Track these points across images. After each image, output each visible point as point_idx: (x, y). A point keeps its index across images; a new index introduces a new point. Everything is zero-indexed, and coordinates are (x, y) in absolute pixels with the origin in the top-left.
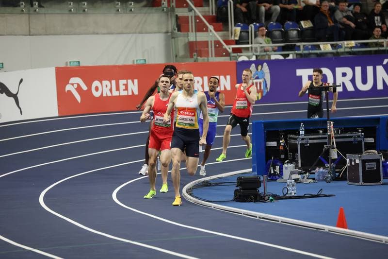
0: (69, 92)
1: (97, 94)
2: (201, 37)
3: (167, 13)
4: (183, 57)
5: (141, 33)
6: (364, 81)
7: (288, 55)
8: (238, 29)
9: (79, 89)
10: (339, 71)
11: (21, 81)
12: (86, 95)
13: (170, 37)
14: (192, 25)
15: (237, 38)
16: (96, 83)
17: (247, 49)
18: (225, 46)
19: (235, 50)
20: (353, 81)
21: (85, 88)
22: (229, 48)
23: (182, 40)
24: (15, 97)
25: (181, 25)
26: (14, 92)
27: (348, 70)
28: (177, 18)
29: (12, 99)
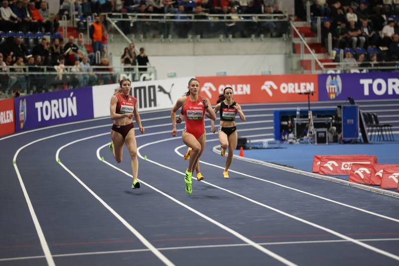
2: (306, 57)
3: (286, 41)
4: (297, 70)
5: (268, 54)
7: (362, 70)
8: (335, 52)
9: (210, 90)
10: (390, 81)
11: (173, 85)
13: (288, 56)
14: (302, 49)
15: (334, 58)
16: (222, 87)
17: (339, 65)
18: (319, 63)
19: (326, 66)
21: (214, 89)
22: (321, 65)
23: (295, 59)
24: (169, 94)
25: (296, 49)
26: (167, 90)
28: (294, 44)
29: (167, 96)
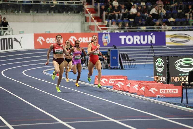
0: (38, 42)
1: (48, 42)
2: (92, 24)
3: (82, 15)
5: (72, 22)
6: (144, 40)
7: (121, 31)
8: (107, 22)
9: (42, 40)
10: (135, 37)
11: (22, 37)
12: (44, 43)
13: (83, 24)
14: (90, 20)
15: (106, 25)
16: (48, 39)
18: (99, 27)
19: (102, 29)
20: (140, 40)
21: (44, 40)
22: (100, 28)
23: (87, 25)
24: (20, 42)
25: (87, 20)
26: (19, 41)
27: (138, 37)
28: (86, 17)
29: (18, 43)
